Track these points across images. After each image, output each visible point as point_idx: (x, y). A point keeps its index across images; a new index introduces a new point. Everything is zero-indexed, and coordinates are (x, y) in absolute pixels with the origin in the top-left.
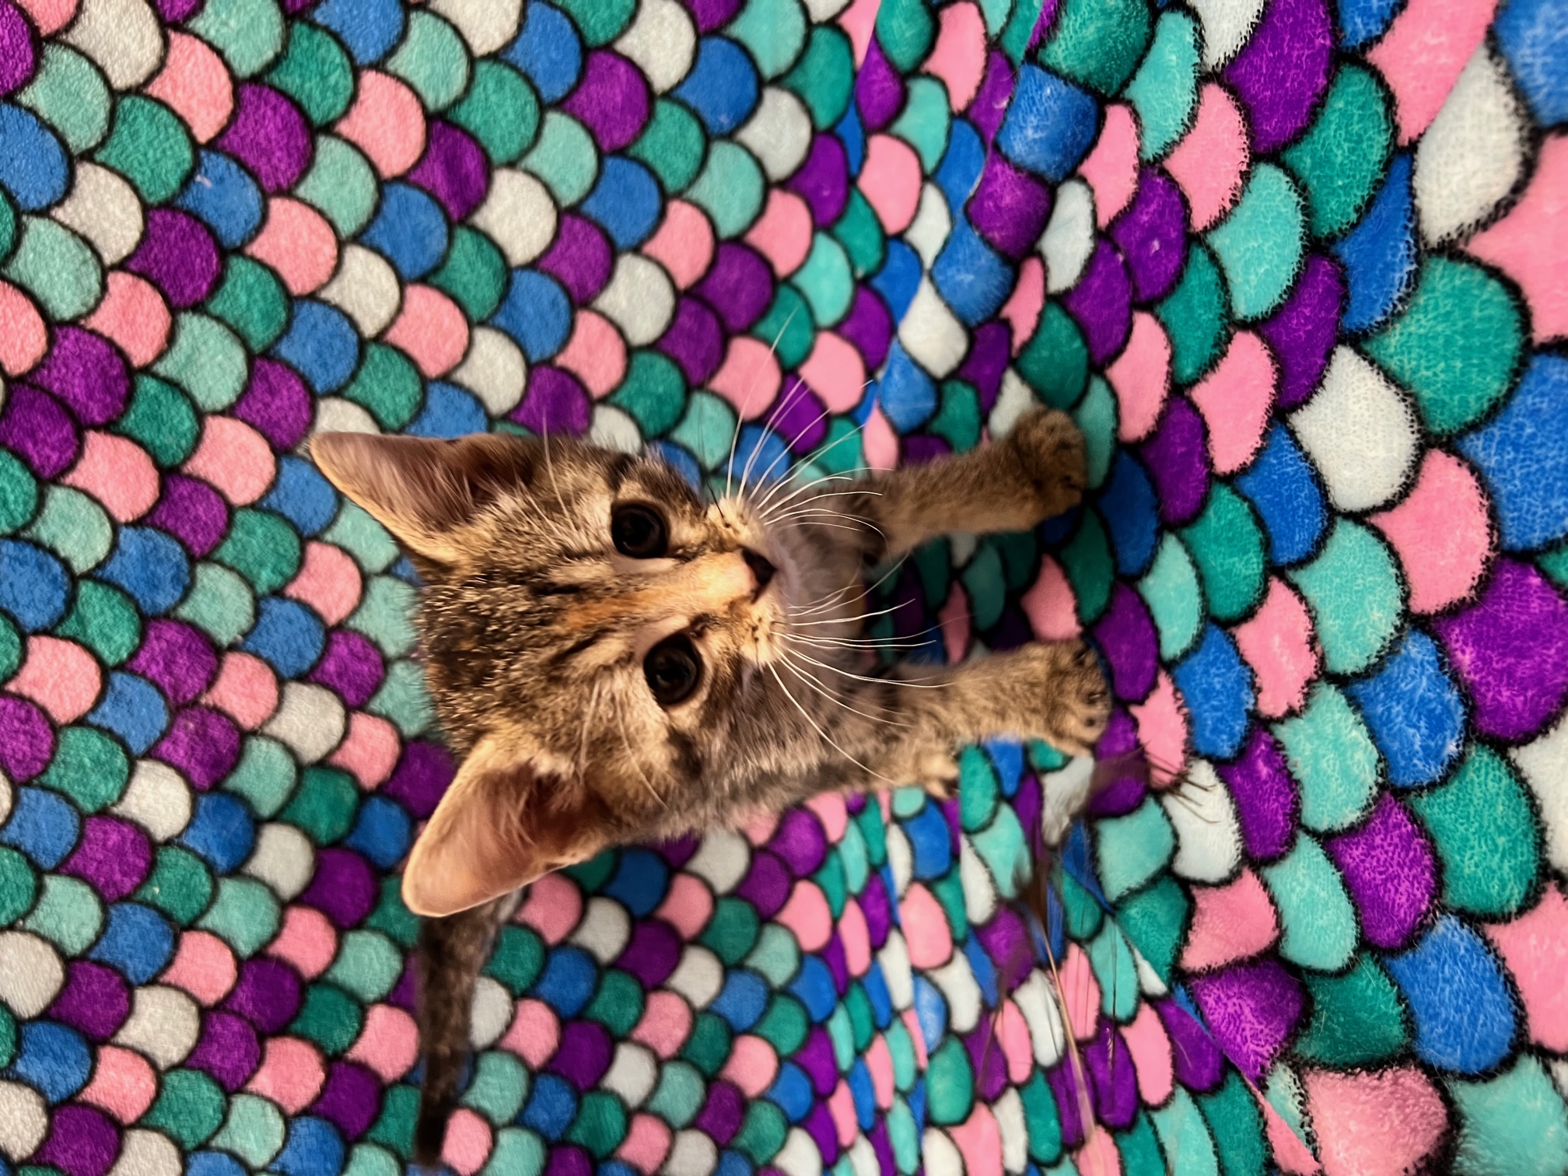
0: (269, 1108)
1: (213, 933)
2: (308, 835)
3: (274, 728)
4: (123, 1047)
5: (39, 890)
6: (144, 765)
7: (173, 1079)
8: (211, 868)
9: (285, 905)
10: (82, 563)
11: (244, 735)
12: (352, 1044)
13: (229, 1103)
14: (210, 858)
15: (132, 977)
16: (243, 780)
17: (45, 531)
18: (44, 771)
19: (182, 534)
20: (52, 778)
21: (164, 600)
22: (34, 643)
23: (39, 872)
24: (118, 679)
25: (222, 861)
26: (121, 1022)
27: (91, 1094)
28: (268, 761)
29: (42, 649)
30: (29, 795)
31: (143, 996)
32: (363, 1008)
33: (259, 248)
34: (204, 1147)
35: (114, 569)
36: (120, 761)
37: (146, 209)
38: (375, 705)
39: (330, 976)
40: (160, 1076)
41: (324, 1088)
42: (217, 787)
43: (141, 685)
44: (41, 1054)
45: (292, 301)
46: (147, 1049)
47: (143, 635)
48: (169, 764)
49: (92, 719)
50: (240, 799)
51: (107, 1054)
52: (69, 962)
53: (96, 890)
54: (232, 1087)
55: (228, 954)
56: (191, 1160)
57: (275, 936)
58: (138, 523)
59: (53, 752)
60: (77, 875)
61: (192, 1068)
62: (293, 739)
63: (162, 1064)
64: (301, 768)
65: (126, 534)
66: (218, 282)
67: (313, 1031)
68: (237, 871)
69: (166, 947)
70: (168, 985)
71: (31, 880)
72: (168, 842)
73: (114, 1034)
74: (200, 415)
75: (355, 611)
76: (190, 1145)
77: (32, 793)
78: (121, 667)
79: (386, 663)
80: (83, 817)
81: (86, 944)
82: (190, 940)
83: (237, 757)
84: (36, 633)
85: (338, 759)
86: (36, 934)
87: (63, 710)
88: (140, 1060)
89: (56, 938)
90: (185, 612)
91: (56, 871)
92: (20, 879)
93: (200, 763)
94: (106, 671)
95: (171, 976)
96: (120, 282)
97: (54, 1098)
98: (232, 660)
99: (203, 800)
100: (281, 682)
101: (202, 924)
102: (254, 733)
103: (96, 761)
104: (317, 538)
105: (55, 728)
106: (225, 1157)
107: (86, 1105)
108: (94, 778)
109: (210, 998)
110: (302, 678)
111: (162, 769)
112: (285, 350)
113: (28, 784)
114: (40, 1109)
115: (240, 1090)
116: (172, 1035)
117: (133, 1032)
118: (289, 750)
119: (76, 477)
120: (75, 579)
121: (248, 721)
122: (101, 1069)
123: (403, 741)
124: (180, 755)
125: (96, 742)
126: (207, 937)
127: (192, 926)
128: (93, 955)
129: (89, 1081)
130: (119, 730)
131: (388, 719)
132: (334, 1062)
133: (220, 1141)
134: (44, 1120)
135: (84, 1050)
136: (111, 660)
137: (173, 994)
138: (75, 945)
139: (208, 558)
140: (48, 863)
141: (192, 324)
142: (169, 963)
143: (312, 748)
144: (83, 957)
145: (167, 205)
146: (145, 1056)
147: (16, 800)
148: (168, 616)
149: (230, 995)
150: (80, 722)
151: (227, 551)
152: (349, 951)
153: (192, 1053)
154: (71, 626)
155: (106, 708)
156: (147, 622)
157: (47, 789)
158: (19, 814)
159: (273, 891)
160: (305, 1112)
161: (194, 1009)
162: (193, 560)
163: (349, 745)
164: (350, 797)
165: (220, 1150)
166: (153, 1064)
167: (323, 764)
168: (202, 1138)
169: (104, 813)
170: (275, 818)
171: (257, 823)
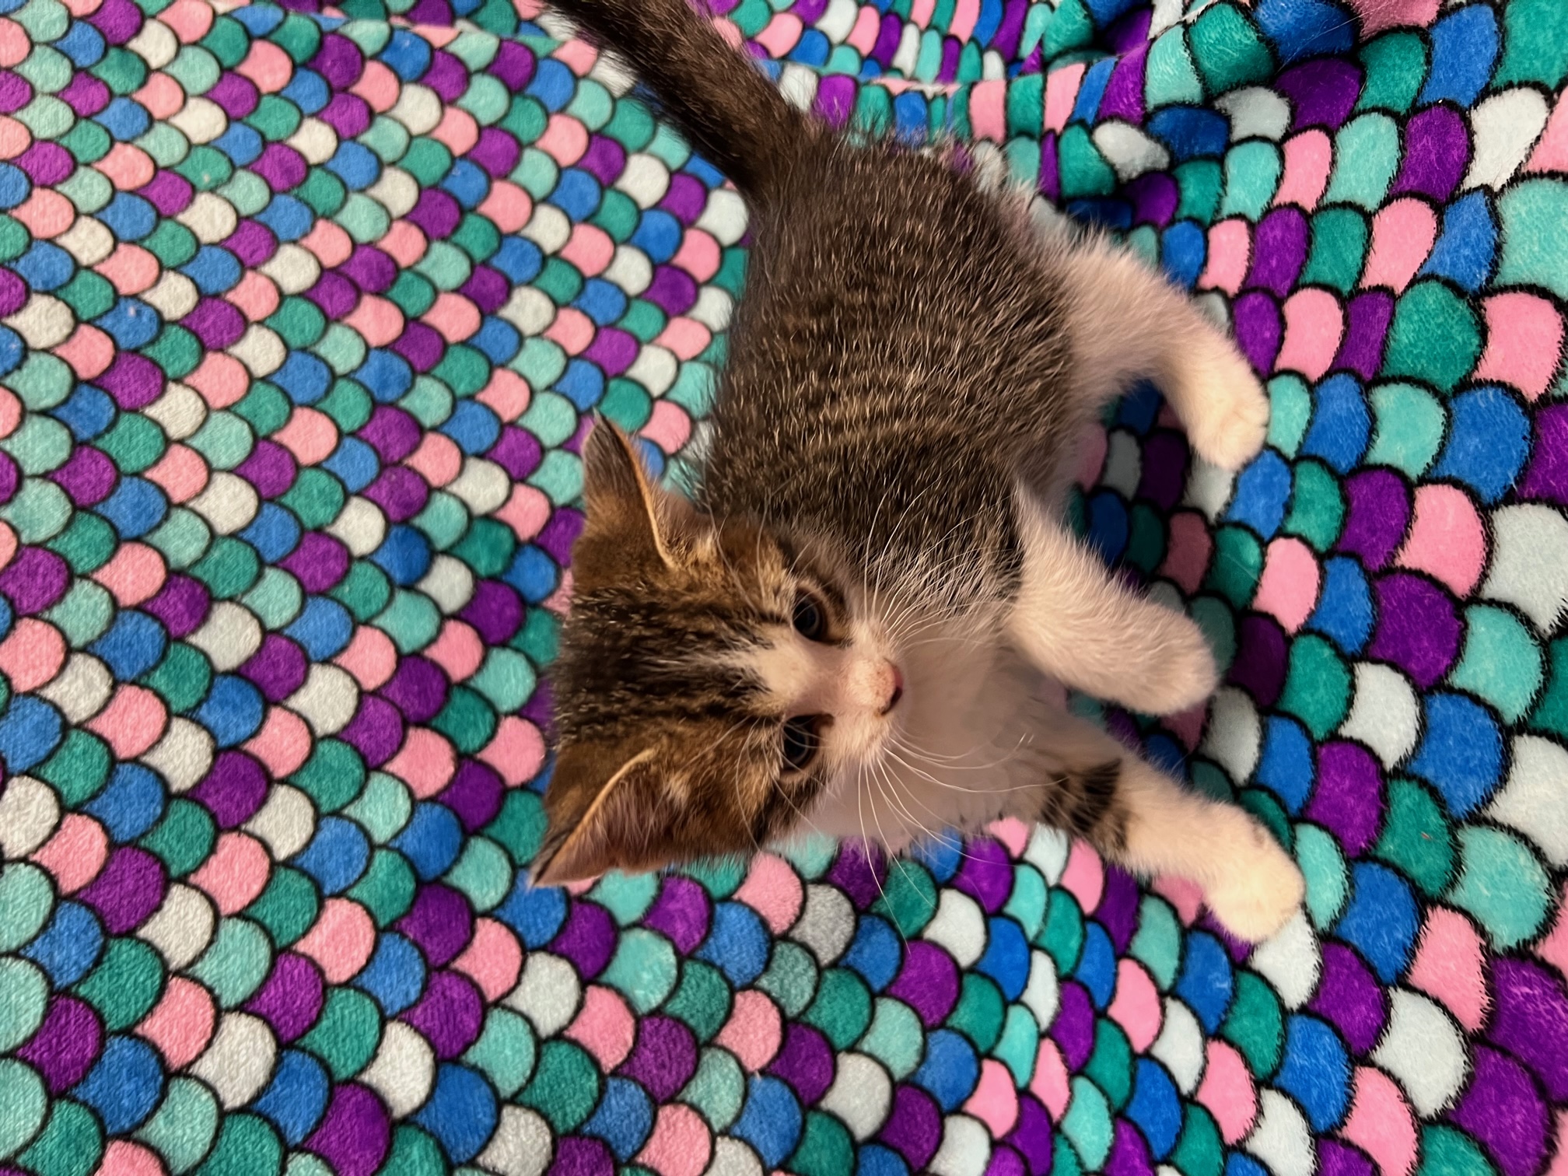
0: (401, 788)
1: (384, 632)
2: (470, 567)
3: (454, 488)
4: (292, 711)
5: (259, 577)
6: (355, 501)
7: (324, 747)
8: (390, 581)
9: (444, 618)
10: (341, 368)
11: (430, 491)
12: (483, 747)
13: (367, 778)
14: (392, 573)
15: (311, 653)
16: (426, 521)
17: (323, 350)
18: (284, 494)
19: (411, 357)
20: (288, 500)
21: (389, 395)
22: (298, 412)
23: (262, 564)
24: (348, 442)
25: (398, 577)
26: (294, 690)
27: (254, 747)
28: (447, 508)
29: (302, 416)
30: (269, 510)
31: (317, 671)
32: (498, 717)
33: (486, 208)
34: (337, 813)
35: (361, 376)
36: (338, 496)
37: (420, 190)
38: (533, 479)
39: (472, 684)
40: (315, 741)
41: (452, 782)
42: (405, 521)
43: (365, 449)
44: (223, 703)
45: (502, 237)
46: (311, 717)
47: (372, 415)
48: (373, 502)
49: (325, 465)
50: (422, 534)
51: (276, 714)
52: (266, 633)
53: (301, 584)
54: (372, 765)
55: (392, 649)
56: (323, 823)
57: (432, 641)
58: (383, 348)
59: (294, 481)
60: (288, 570)
61: (342, 740)
62: (467, 496)
63: (319, 732)
64: (471, 517)
65: (373, 354)
66: (457, 228)
67: (450, 729)
68: (410, 587)
69: (345, 636)
70: (339, 667)
71: (255, 569)
72: (362, 558)
73: (287, 697)
74: (436, 292)
75: (522, 414)
76: (325, 808)
77: (273, 508)
78: (353, 434)
79: (543, 451)
80: (303, 531)
81: (284, 622)
82: (364, 633)
83: (423, 505)
84: (302, 405)
85: (501, 515)
86: (247, 608)
87: (306, 457)
88: (301, 723)
89: (262, 614)
90: (404, 403)
91: (274, 565)
92: (247, 568)
93: (397, 504)
94: (341, 435)
95: (342, 660)
96: (399, 226)
97: (223, 743)
98: (431, 439)
99: (394, 531)
100: (464, 456)
101: (376, 622)
102: (441, 489)
103: (321, 492)
104: (503, 366)
105: (298, 467)
106: (353, 827)
107: (247, 754)
108: (317, 506)
109: (370, 684)
110: (481, 456)
111: (368, 505)
112: (496, 262)
113: (271, 500)
114: (209, 750)
115: (379, 768)
116: (332, 708)
117: (300, 701)
118: (464, 504)
119: (352, 320)
120: (334, 378)
121: (435, 481)
122: (268, 726)
123: (553, 507)
124: (383, 495)
125: (323, 480)
126: (378, 633)
127: (367, 623)
128: (287, 632)
129: (254, 735)
130: (342, 475)
131: (541, 490)
132: (465, 760)
133: (351, 811)
134: (209, 761)
135: (259, 707)
136: (346, 427)
137: (341, 673)
138: (274, 622)
139: (426, 373)
140: (269, 558)
141: (438, 248)
142: (344, 649)
143: (481, 505)
144: (278, 632)
145: (434, 187)
146: (307, 722)
147: (259, 511)
148: (393, 405)
149: (387, 684)
150: (317, 466)
151: (439, 371)
152: (492, 665)
153: (346, 727)
154: (325, 405)
155: (337, 458)
156: (377, 406)
157: (283, 506)
158: (259, 520)
159: (437, 606)
160: (432, 800)
161: (355, 691)
162: (414, 372)
163: (510, 505)
164: (507, 546)
165: (351, 820)
166: (311, 730)
167: (489, 517)
168: (338, 805)
169: (319, 531)
170: (448, 552)
171: (432, 553)
